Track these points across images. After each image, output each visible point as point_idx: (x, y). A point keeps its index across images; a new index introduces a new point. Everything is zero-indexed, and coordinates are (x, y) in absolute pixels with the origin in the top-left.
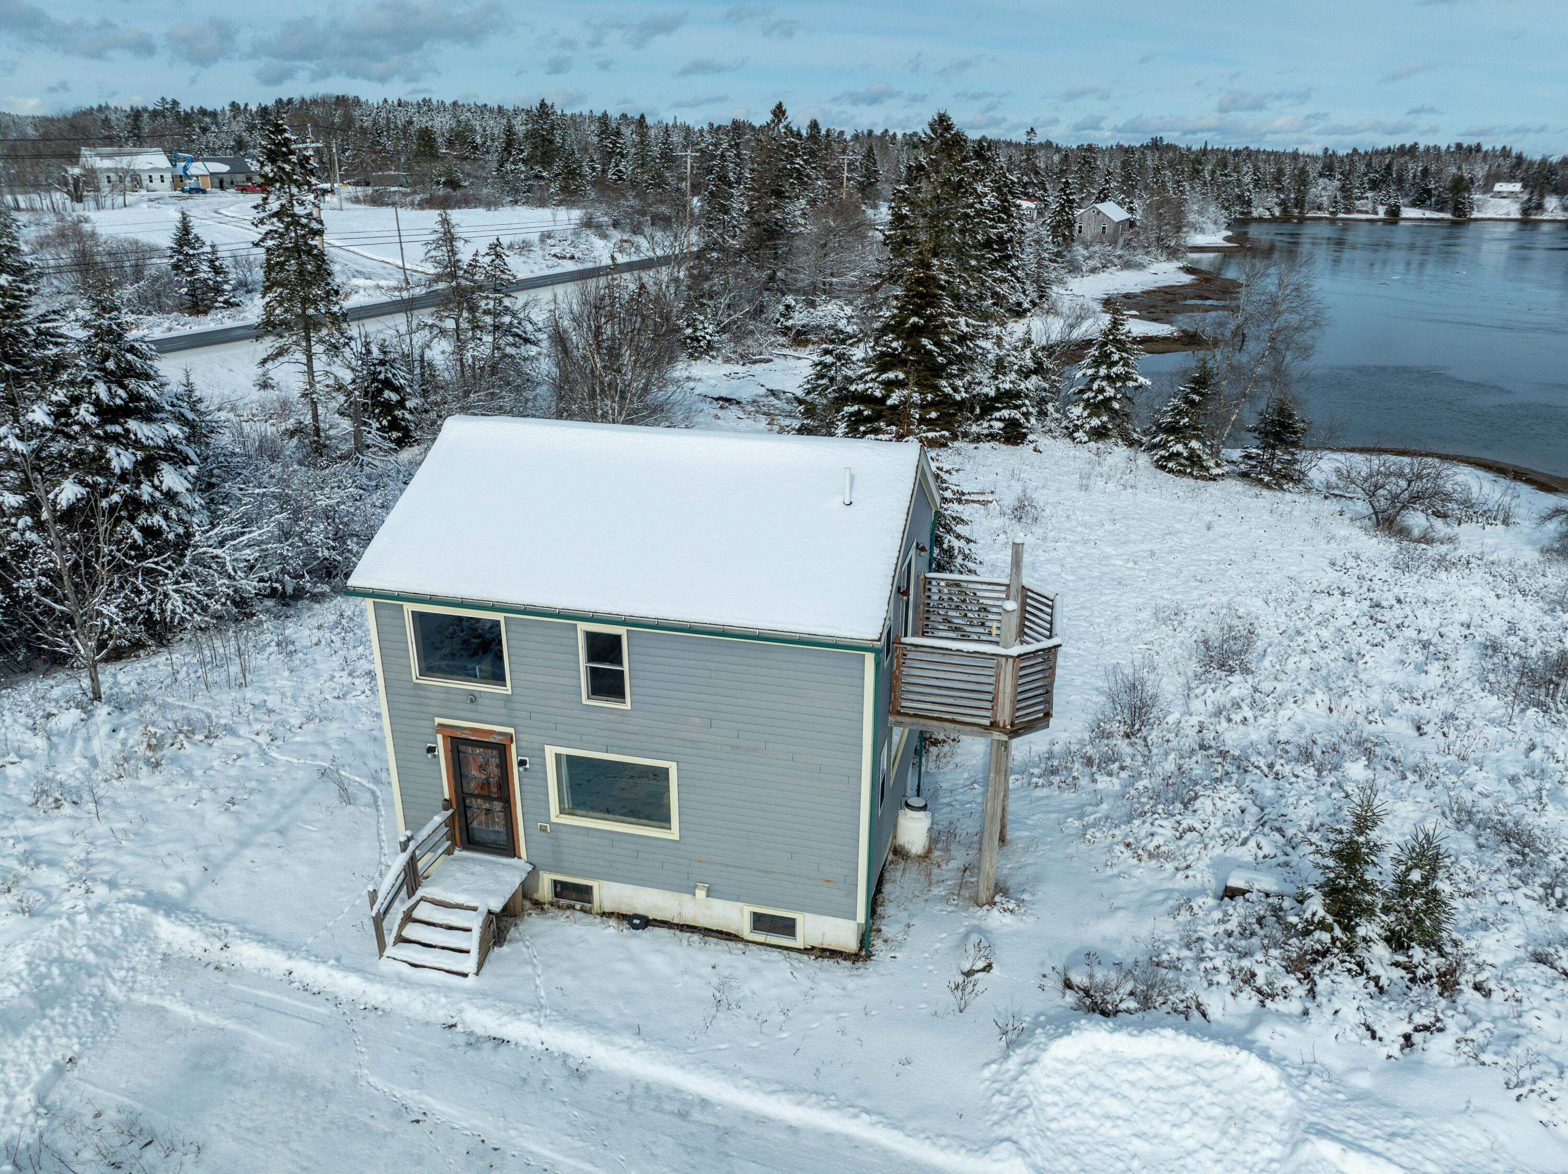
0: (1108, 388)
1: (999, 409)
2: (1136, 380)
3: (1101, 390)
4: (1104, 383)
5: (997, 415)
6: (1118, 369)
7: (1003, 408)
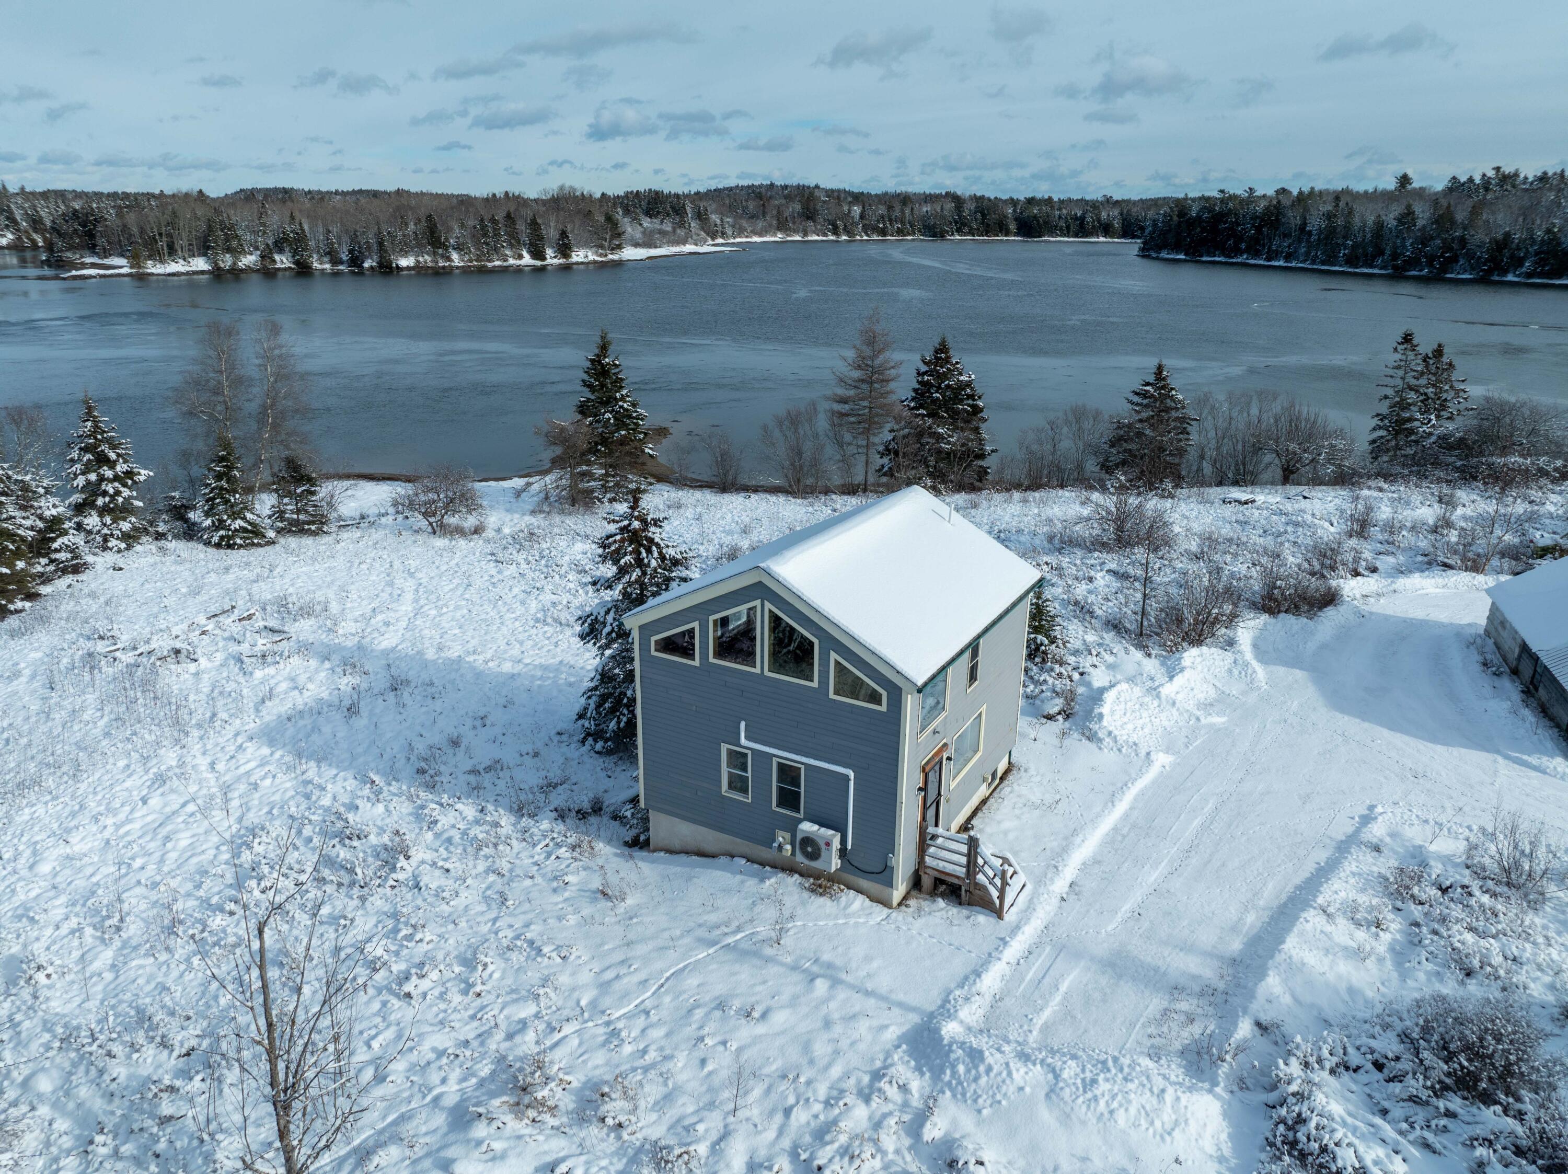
0: (122, 489)
1: (53, 540)
2: (139, 474)
3: (118, 493)
4: (116, 484)
5: (55, 545)
6: (121, 468)
7: (58, 537)
